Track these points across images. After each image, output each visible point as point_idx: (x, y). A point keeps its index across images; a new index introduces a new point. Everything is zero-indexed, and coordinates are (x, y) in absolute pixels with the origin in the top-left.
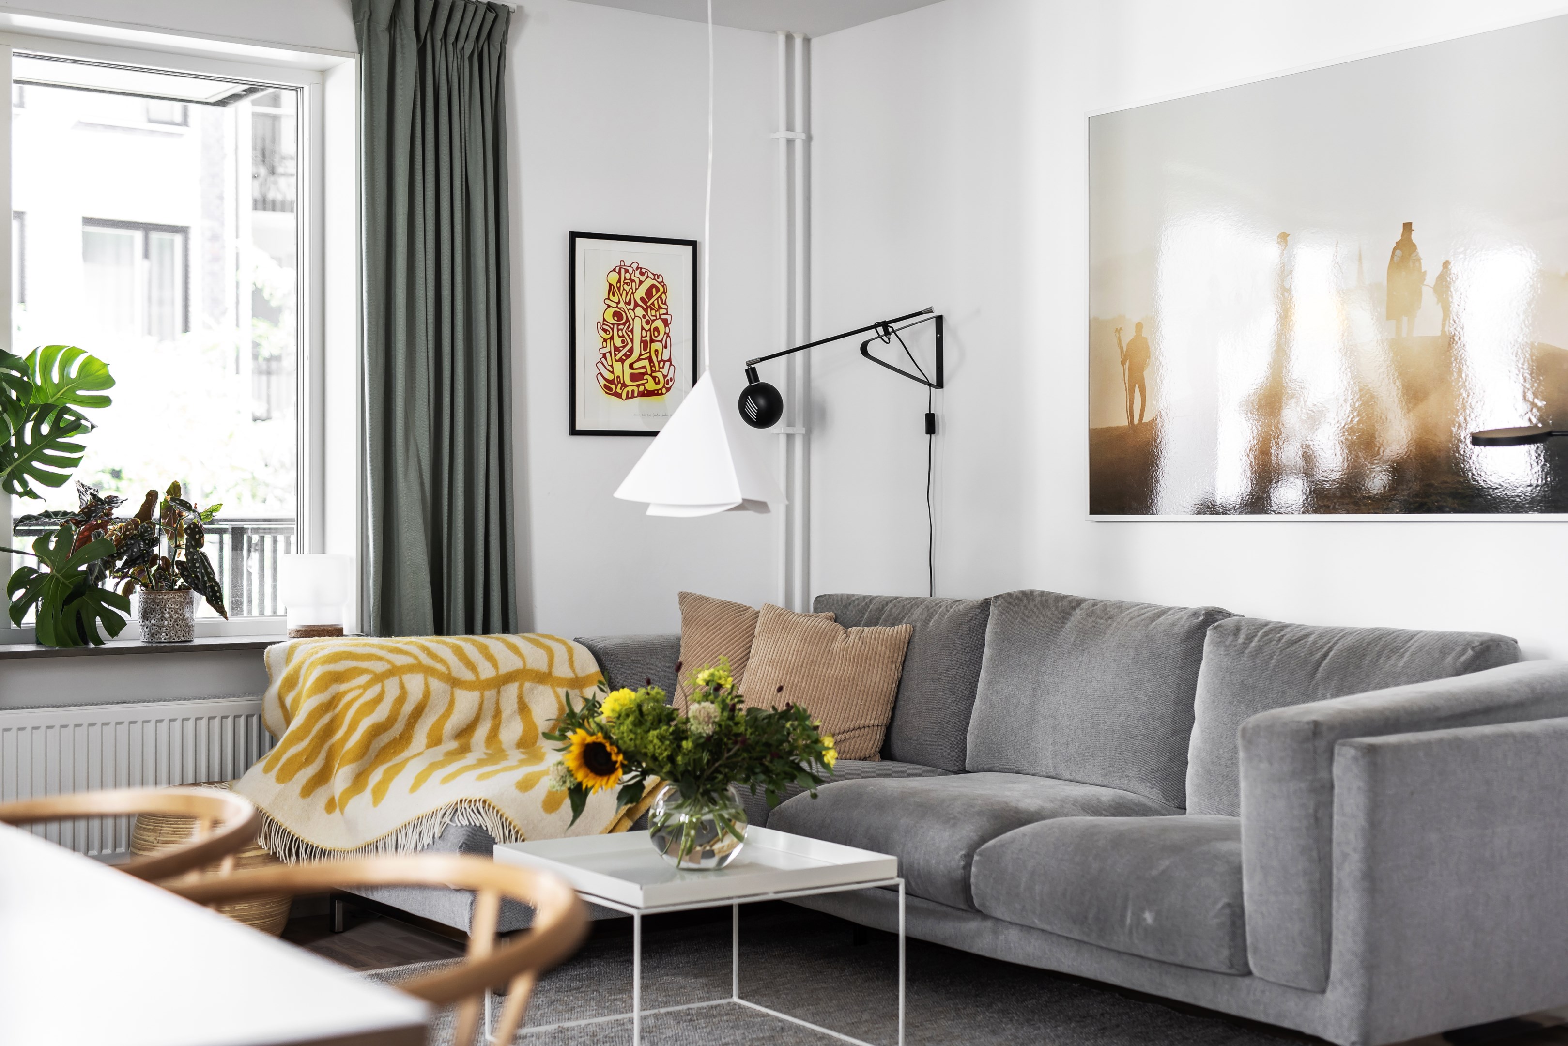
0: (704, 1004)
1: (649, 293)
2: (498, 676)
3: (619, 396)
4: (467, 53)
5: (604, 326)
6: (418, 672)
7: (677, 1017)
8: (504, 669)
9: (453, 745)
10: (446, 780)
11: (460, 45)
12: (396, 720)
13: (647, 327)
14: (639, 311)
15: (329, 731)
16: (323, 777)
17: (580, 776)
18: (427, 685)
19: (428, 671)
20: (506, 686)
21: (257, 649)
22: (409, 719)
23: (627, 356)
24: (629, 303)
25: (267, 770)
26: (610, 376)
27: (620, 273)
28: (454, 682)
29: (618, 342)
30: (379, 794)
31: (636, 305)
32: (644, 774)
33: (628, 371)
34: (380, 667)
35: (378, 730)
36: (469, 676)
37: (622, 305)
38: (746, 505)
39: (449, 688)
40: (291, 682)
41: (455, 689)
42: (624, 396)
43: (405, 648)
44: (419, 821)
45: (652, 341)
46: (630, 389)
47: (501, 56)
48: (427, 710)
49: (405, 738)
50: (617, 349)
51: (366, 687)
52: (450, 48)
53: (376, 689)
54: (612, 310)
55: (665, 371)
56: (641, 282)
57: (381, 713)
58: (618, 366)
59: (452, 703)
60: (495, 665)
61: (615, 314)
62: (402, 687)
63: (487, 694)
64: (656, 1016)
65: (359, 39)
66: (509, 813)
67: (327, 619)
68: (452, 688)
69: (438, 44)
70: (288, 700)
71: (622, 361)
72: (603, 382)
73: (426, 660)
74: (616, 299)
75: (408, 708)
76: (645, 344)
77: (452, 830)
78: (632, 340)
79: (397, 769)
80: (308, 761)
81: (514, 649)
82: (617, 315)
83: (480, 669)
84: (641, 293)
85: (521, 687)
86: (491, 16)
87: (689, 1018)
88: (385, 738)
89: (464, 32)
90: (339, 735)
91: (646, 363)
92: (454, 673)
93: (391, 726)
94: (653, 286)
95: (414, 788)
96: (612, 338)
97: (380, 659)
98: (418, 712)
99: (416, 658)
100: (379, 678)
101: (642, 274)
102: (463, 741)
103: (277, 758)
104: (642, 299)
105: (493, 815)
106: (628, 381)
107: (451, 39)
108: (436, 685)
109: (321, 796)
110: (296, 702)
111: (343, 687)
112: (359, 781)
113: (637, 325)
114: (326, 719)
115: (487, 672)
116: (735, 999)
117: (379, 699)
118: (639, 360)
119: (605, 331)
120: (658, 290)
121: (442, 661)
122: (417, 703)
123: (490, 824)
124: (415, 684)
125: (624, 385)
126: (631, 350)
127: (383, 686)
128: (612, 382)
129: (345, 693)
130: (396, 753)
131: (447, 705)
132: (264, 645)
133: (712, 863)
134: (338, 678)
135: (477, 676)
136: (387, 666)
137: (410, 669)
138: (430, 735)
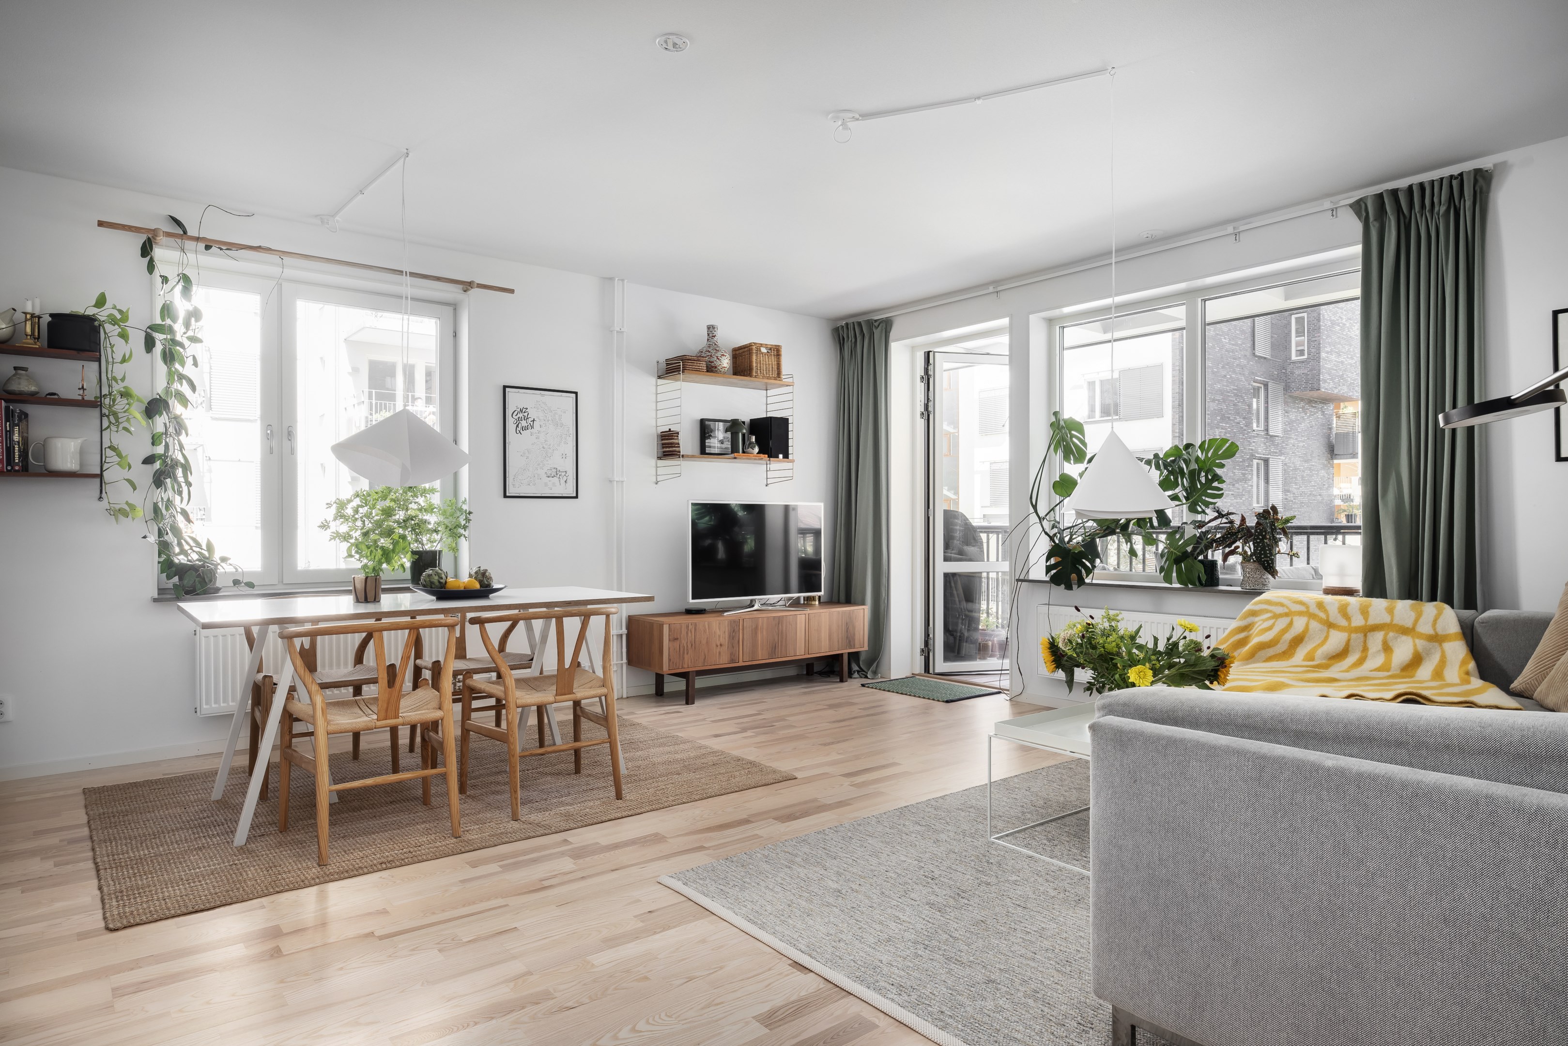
2: (1366, 625)
6: (1304, 616)
12: (1279, 642)
18: (1307, 625)
19: (1312, 616)
20: (1372, 633)
22: (1290, 643)
28: (1330, 625)
34: (1279, 610)
36: (1343, 623)
39: (1326, 628)
41: (1330, 630)
48: (1306, 639)
51: (1264, 621)
53: (1271, 622)
57: (1266, 636)
59: (1326, 638)
62: (1291, 623)
63: (1353, 636)
67: (1348, 585)
68: (1328, 629)
73: (1313, 610)
75: (1289, 636)
81: (1390, 610)
83: (1353, 619)
85: (1386, 635)
92: (1331, 620)
93: (1273, 646)
97: (1282, 605)
98: (1298, 641)
99: (1308, 608)
100: (1276, 616)
108: (1314, 625)
111: (1257, 619)
114: (1242, 635)
115: (1359, 622)
117: (1270, 628)
121: (1326, 612)
122: (1296, 634)
124: (1299, 624)
127: (1275, 622)
129: (1257, 622)
131: (1323, 639)
135: (1350, 624)
136: (1286, 610)
137: (1300, 614)
138: (1308, 653)
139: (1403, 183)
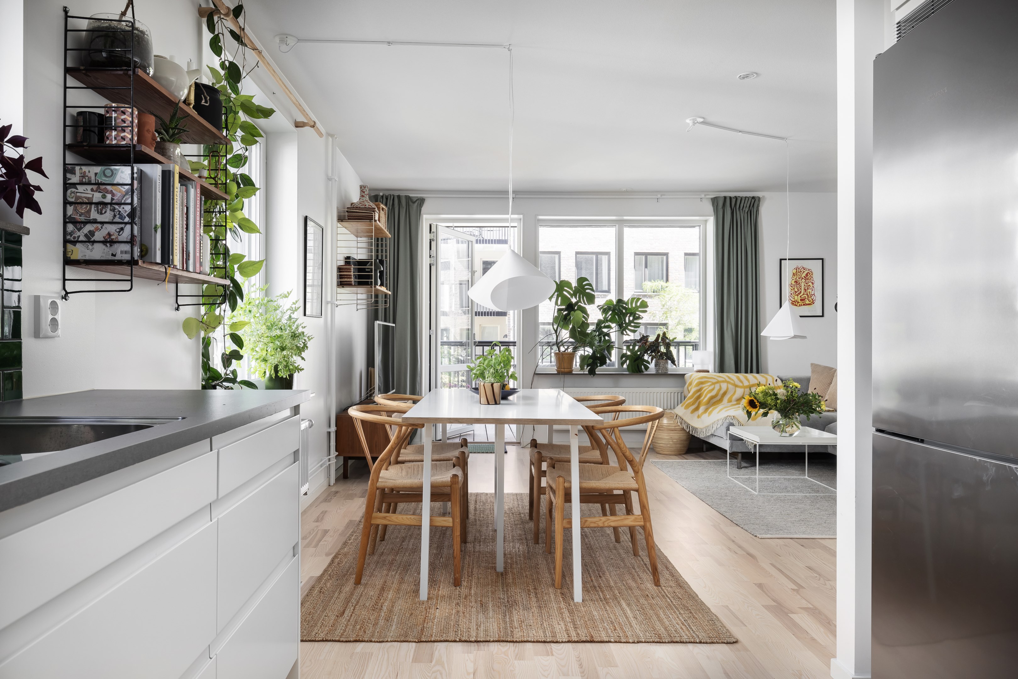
0: (796, 477)
1: (807, 275)
2: (750, 385)
3: (797, 305)
4: (746, 211)
5: (791, 285)
6: (726, 383)
7: (785, 479)
8: (751, 383)
9: (735, 403)
10: (726, 411)
11: (744, 209)
12: (718, 395)
13: (806, 285)
14: (803, 280)
15: (699, 397)
16: (697, 409)
17: (748, 408)
18: (727, 386)
19: (728, 382)
21: (683, 375)
22: (722, 395)
23: (799, 294)
24: (800, 278)
25: (682, 406)
26: (793, 300)
27: (797, 270)
28: (736, 386)
29: (796, 290)
30: (710, 414)
31: (802, 278)
32: (770, 409)
33: (799, 298)
34: (714, 381)
35: (712, 398)
36: (741, 384)
37: (797, 279)
38: (795, 337)
39: (734, 387)
40: (690, 384)
41: (736, 388)
42: (798, 305)
43: (722, 376)
44: (718, 420)
45: (808, 289)
46: (800, 303)
47: (757, 210)
48: (728, 393)
49: (720, 400)
50: (796, 292)
51: (709, 386)
52: (741, 211)
53: (713, 386)
54: (794, 281)
55: (812, 298)
56: (804, 272)
57: (713, 393)
58: (796, 297)
59: (735, 392)
60: (749, 382)
61: (795, 282)
62: (720, 386)
63: (746, 389)
64: (779, 478)
65: (714, 211)
66: (740, 420)
67: (705, 368)
69: (737, 210)
70: (689, 389)
71: (797, 295)
72: (791, 302)
73: (728, 379)
74: (795, 277)
75: (722, 392)
76: (805, 290)
77: (725, 423)
78: (801, 289)
79: (716, 408)
80: (693, 404)
81: (756, 378)
82: (796, 282)
83: (744, 383)
84: (804, 275)
86: (753, 200)
87: (789, 479)
88: (715, 400)
89: (745, 206)
90: (702, 398)
91: (806, 296)
92: (736, 383)
93: (717, 397)
94: (808, 273)
95: (718, 413)
96: (794, 289)
97: (714, 379)
98: (725, 394)
99: (725, 379)
100: (714, 384)
101: (804, 269)
102: (738, 402)
103: (685, 403)
104: (804, 277)
105: (736, 420)
106: (799, 301)
107: (741, 209)
108: (730, 386)
109: (696, 414)
110: (691, 389)
111: (704, 386)
112: (706, 410)
113: (803, 285)
114: (698, 394)
115: (746, 383)
116: (806, 477)
117: (713, 389)
118: (803, 295)
119: (792, 287)
120: (810, 274)
121: (732, 380)
122: (724, 391)
123: (735, 422)
124: (724, 386)
125: (798, 302)
126: (801, 292)
127: (715, 386)
128: (794, 301)
129: (704, 387)
130: (718, 404)
131: (733, 392)
132: (685, 374)
133: (787, 435)
134: (702, 383)
135: (743, 385)
136: (716, 381)
137: (723, 382)
138: (728, 400)
139: (732, 195)
